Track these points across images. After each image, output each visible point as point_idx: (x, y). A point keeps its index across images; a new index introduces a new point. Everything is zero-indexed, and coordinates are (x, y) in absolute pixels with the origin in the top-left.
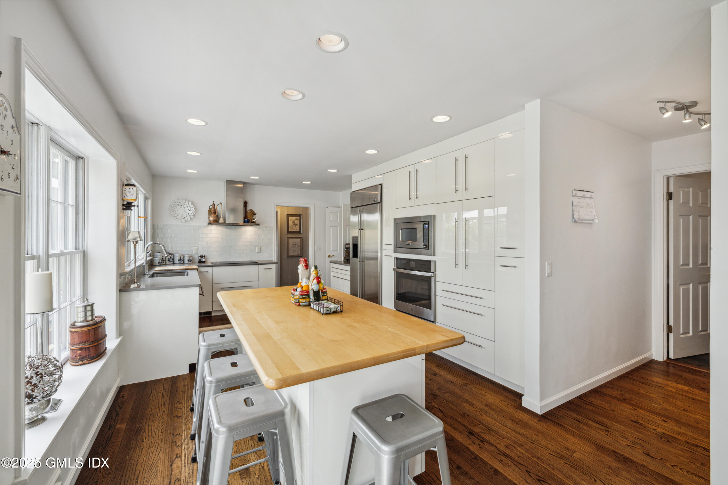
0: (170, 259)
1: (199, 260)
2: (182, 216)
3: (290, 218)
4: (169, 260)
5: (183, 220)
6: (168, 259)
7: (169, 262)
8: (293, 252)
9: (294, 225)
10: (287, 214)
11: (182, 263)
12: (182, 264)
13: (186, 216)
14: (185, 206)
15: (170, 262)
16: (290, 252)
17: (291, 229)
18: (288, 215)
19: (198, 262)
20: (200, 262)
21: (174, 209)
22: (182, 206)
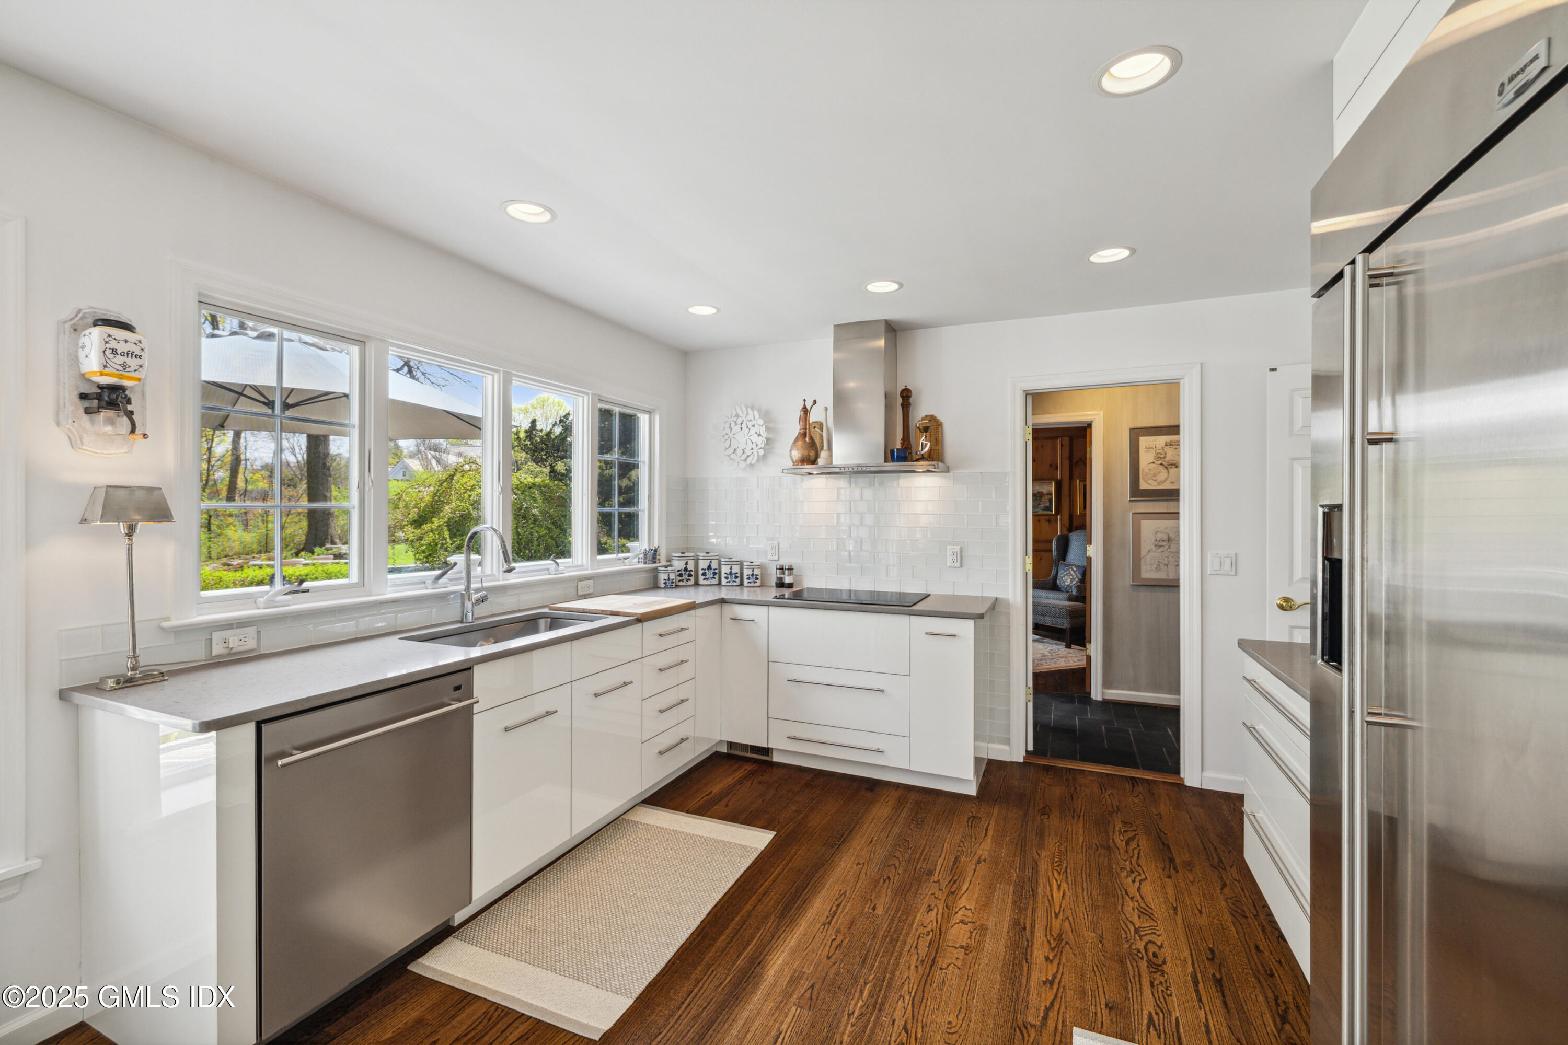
0: (707, 571)
1: (777, 578)
2: (743, 453)
3: (1144, 441)
4: (704, 574)
5: (743, 464)
6: (703, 571)
7: (704, 579)
8: (1158, 569)
9: (1161, 468)
10: (1131, 430)
11: (735, 584)
12: (734, 588)
13: (752, 451)
14: (750, 424)
15: (707, 579)
16: (1143, 568)
17: (1151, 482)
18: (1136, 433)
19: (775, 585)
20: (781, 584)
21: (727, 434)
22: (744, 426)
